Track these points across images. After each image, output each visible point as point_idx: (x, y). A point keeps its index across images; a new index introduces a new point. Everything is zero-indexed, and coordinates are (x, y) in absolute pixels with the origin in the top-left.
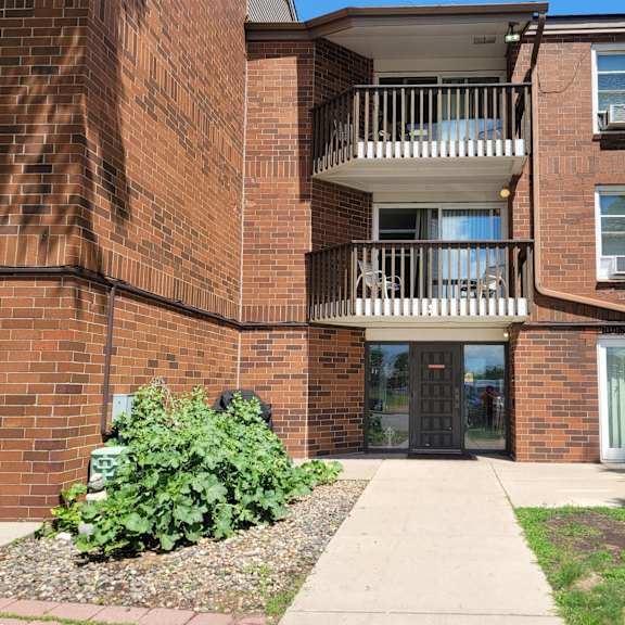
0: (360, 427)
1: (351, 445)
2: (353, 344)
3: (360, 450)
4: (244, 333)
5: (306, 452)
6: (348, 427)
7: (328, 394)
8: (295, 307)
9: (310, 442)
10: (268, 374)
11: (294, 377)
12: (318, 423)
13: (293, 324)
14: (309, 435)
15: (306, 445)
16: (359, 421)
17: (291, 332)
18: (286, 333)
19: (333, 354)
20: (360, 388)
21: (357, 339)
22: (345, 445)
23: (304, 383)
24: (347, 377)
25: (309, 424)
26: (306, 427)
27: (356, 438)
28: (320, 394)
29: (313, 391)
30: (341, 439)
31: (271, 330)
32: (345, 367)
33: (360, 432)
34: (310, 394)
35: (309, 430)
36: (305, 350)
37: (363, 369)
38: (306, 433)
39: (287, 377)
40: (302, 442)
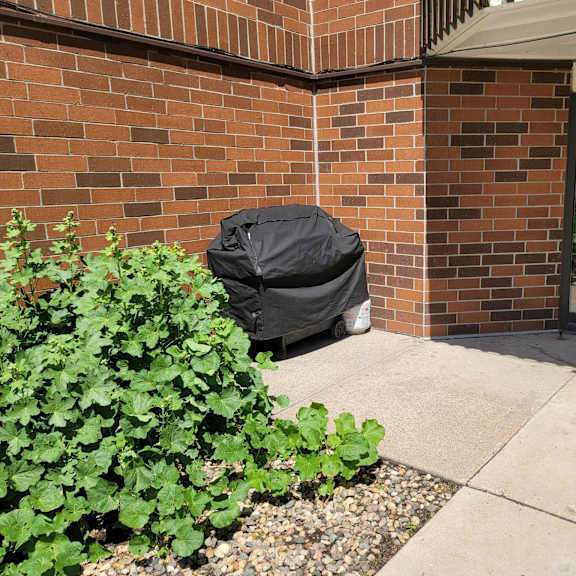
0: (550, 280)
1: (528, 315)
2: (537, 103)
3: (549, 326)
4: (321, 94)
5: (426, 326)
6: (522, 280)
7: (475, 214)
8: (400, 24)
9: (432, 308)
10: (359, 173)
11: (403, 179)
12: (450, 273)
13: (397, 64)
14: (432, 296)
15: (425, 314)
16: (550, 269)
17: (394, 84)
18: (384, 86)
19: (487, 128)
20: (555, 200)
21: (550, 90)
22: (516, 315)
23: (419, 191)
24: (522, 177)
25: (431, 274)
26: (425, 280)
27: (541, 302)
28: (456, 214)
29: (438, 207)
30: (507, 305)
31: (361, 82)
32: (516, 155)
33: (550, 291)
34: (430, 215)
35: (432, 286)
36: (417, 121)
37: (563, 157)
38: (425, 291)
39: (388, 179)
40: (419, 308)
